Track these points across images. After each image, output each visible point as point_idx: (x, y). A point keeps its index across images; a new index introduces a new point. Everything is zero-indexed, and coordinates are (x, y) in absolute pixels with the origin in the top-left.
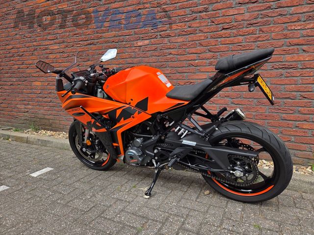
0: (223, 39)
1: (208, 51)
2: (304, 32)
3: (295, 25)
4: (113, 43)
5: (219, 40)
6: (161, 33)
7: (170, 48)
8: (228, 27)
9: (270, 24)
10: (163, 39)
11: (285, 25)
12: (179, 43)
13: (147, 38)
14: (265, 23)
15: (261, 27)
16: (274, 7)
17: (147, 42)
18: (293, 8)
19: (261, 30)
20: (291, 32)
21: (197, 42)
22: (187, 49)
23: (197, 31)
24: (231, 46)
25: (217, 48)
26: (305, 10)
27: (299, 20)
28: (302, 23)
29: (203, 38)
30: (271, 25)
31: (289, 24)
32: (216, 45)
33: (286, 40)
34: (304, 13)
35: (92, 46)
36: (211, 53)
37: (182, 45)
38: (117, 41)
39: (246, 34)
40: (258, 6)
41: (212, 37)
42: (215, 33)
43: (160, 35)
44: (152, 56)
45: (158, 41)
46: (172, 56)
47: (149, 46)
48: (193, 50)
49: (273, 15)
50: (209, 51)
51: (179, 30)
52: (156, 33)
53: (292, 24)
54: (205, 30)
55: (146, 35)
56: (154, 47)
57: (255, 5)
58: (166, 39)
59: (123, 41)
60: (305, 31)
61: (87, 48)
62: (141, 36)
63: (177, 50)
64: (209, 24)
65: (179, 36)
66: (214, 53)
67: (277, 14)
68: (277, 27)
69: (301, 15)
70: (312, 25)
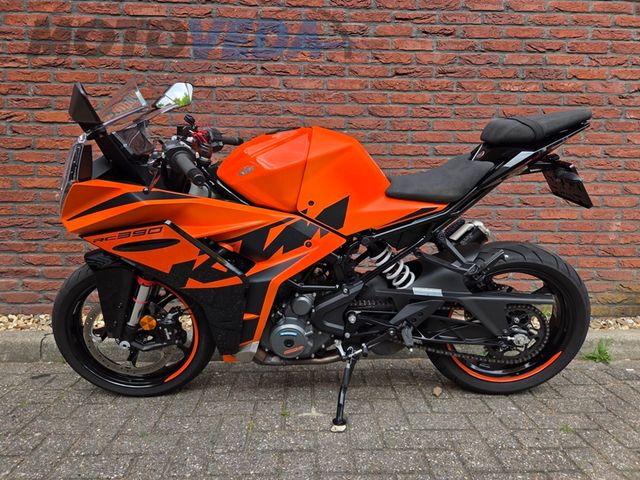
0: (397, 93)
1: (367, 114)
2: (524, 97)
3: (511, 84)
4: (132, 72)
5: (389, 94)
6: (265, 65)
7: (287, 100)
8: (405, 71)
9: (473, 77)
10: (269, 77)
11: (496, 82)
12: (307, 92)
13: (231, 70)
14: (467, 75)
15: (460, 80)
16: (479, 48)
17: (229, 79)
18: (507, 55)
19: (459, 85)
20: (504, 94)
21: (346, 93)
22: (326, 106)
23: (346, 72)
24: (410, 108)
25: (386, 110)
26: (524, 61)
27: (516, 77)
28: (521, 81)
29: (358, 87)
30: (476, 79)
31: (503, 81)
32: (382, 103)
33: (497, 107)
34: (522, 65)
35: (59, 71)
36: (374, 118)
37: (315, 96)
38: (144, 66)
39: (436, 88)
40: (455, 43)
41: (375, 87)
42: (381, 80)
43: (263, 68)
44: (242, 112)
45: (259, 80)
46: (290, 116)
47: (234, 89)
48: (338, 109)
49: (479, 61)
50: (371, 114)
51: (306, 64)
52: (253, 63)
53: (507, 81)
54: (363, 72)
55: (227, 63)
56: (246, 93)
57: (449, 38)
58: (278, 80)
59: (161, 71)
60: (524, 94)
61: (41, 75)
62: (215, 63)
63: (302, 105)
64: (370, 61)
65: (307, 75)
66: (379, 119)
67: (483, 62)
68: (485, 83)
69: (518, 68)
70: (534, 86)
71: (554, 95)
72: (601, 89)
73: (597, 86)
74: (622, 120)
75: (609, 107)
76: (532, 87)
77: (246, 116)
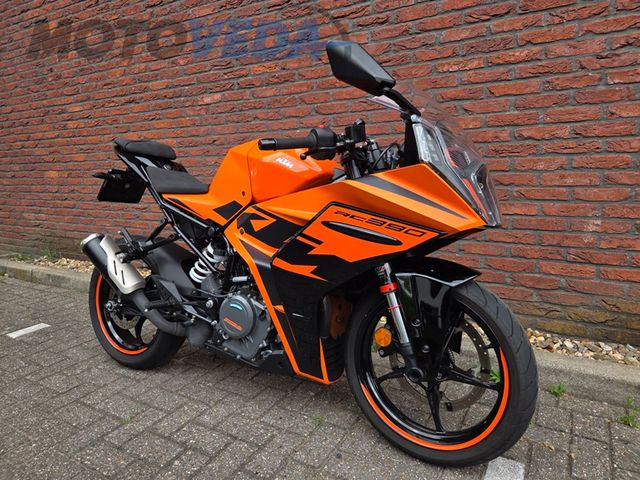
0: (338, 90)
1: (314, 113)
2: (465, 76)
3: (449, 64)
4: (166, 100)
5: (331, 92)
6: (239, 81)
7: (255, 108)
9: (408, 63)
10: (243, 90)
11: (433, 64)
12: (269, 99)
13: (218, 89)
14: (403, 61)
15: (395, 68)
16: (414, 30)
17: (218, 96)
18: (443, 32)
20: (444, 75)
21: (296, 96)
22: (282, 110)
23: (296, 77)
24: (350, 103)
25: (329, 107)
26: (463, 36)
27: (454, 55)
28: (461, 59)
29: (305, 89)
30: (411, 65)
31: (440, 62)
32: (326, 101)
33: (435, 91)
34: (462, 40)
35: (132, 105)
36: (320, 116)
37: (275, 101)
38: (171, 95)
40: (390, 30)
41: (319, 88)
42: (324, 79)
43: (238, 84)
44: (228, 122)
45: (235, 94)
46: (258, 122)
47: (221, 104)
48: (291, 111)
49: (414, 45)
50: (317, 112)
51: (266, 75)
52: (231, 81)
53: (444, 62)
54: (309, 75)
55: (216, 84)
56: (229, 106)
57: (384, 27)
58: (248, 91)
59: (180, 96)
60: (465, 73)
61: (126, 109)
62: (209, 85)
63: (266, 111)
64: (315, 63)
65: (268, 85)
66: (324, 117)
67: (419, 44)
68: (421, 68)
69: (457, 45)
70: (476, 62)
71: (502, 69)
72: (567, 51)
73: (561, 48)
74: (602, 88)
75: (581, 73)
76: (475, 64)
77: (230, 124)
